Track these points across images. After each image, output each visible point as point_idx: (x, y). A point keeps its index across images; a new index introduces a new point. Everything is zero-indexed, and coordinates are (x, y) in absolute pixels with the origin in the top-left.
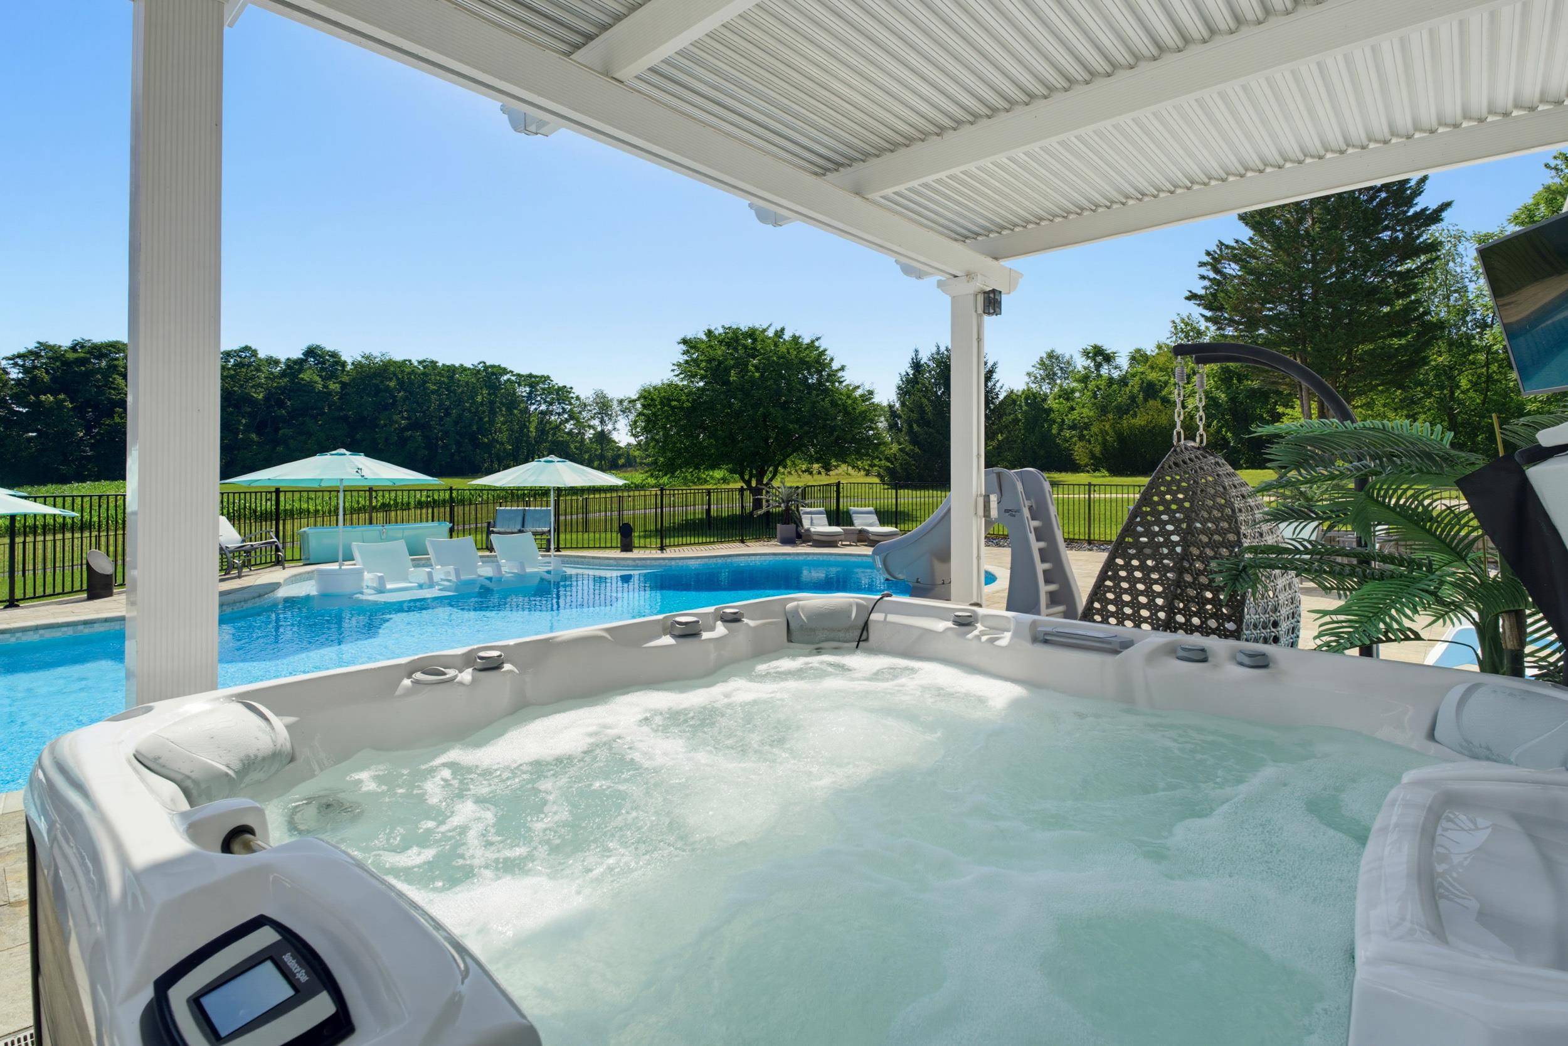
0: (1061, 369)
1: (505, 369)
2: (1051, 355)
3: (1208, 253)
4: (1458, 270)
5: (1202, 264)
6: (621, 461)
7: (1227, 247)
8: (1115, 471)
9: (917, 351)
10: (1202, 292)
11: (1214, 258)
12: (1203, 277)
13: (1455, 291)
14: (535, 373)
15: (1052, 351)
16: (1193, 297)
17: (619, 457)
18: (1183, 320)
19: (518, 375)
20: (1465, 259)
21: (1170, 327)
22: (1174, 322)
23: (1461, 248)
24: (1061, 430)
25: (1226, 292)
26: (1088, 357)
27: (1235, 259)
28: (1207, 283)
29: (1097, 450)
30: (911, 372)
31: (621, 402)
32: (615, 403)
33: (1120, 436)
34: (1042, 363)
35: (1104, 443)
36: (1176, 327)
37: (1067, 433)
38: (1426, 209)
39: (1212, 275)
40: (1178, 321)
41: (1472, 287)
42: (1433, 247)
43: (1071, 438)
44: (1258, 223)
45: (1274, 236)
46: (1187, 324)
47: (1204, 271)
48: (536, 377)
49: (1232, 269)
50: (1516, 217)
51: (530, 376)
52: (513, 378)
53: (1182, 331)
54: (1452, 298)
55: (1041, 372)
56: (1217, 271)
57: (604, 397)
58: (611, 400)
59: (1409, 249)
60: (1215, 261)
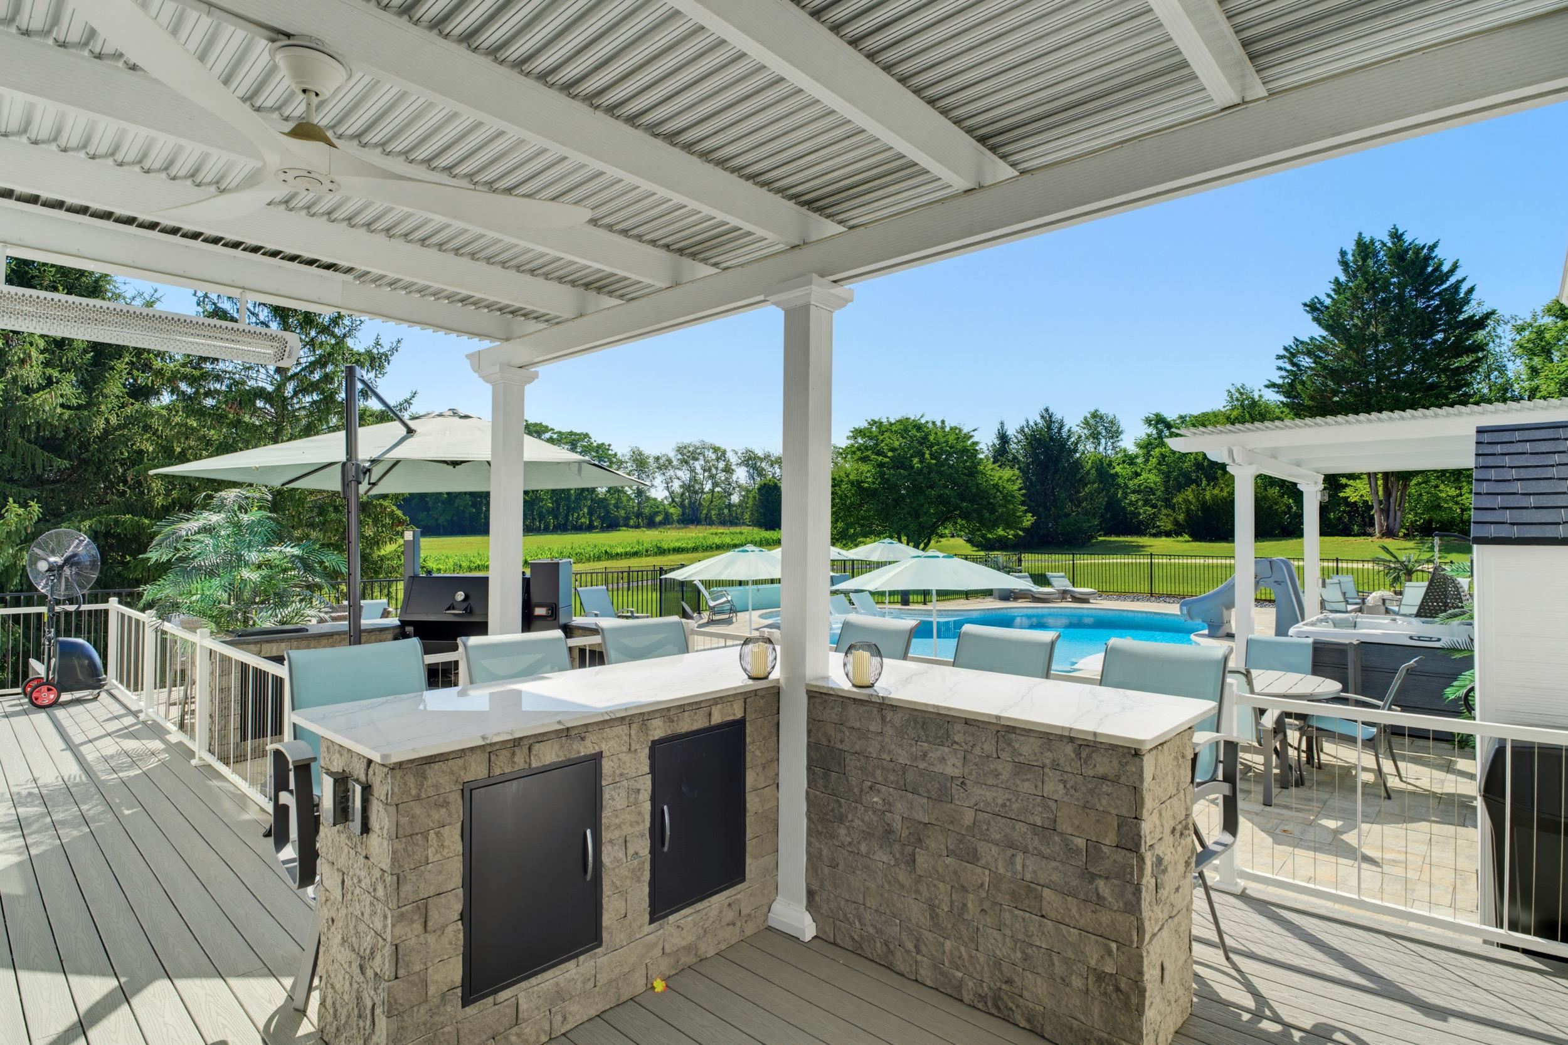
0: (1106, 429)
1: (547, 427)
2: (1095, 415)
3: (1286, 349)
4: (1497, 349)
5: (1279, 357)
6: (658, 519)
7: (1302, 342)
8: (1197, 537)
9: (1002, 423)
10: (1280, 381)
11: (1291, 353)
12: (1280, 369)
13: (1496, 369)
14: (575, 431)
15: (1096, 411)
16: (1272, 385)
17: (657, 513)
18: (1238, 390)
19: (560, 433)
20: (1503, 341)
21: (1225, 396)
22: (1229, 392)
23: (1499, 331)
24: (1125, 495)
25: (1303, 383)
26: (1150, 425)
27: (1309, 353)
28: (1284, 373)
29: (1181, 518)
30: (997, 442)
31: (657, 459)
32: (651, 460)
33: (1203, 504)
34: (1086, 422)
35: (1188, 510)
36: (1231, 397)
37: (1133, 497)
38: (1474, 316)
39: (1289, 367)
40: (1233, 391)
41: (1510, 365)
42: (1480, 347)
43: (1137, 501)
44: (1331, 326)
45: (1344, 337)
46: (1241, 394)
47: (1280, 363)
48: (576, 434)
49: (1306, 361)
50: (1550, 310)
51: (571, 433)
52: (555, 436)
53: (1237, 400)
54: (1492, 377)
55: (1086, 431)
56: (1294, 364)
57: (640, 454)
58: (648, 457)
59: (1459, 349)
60: (1291, 355)
